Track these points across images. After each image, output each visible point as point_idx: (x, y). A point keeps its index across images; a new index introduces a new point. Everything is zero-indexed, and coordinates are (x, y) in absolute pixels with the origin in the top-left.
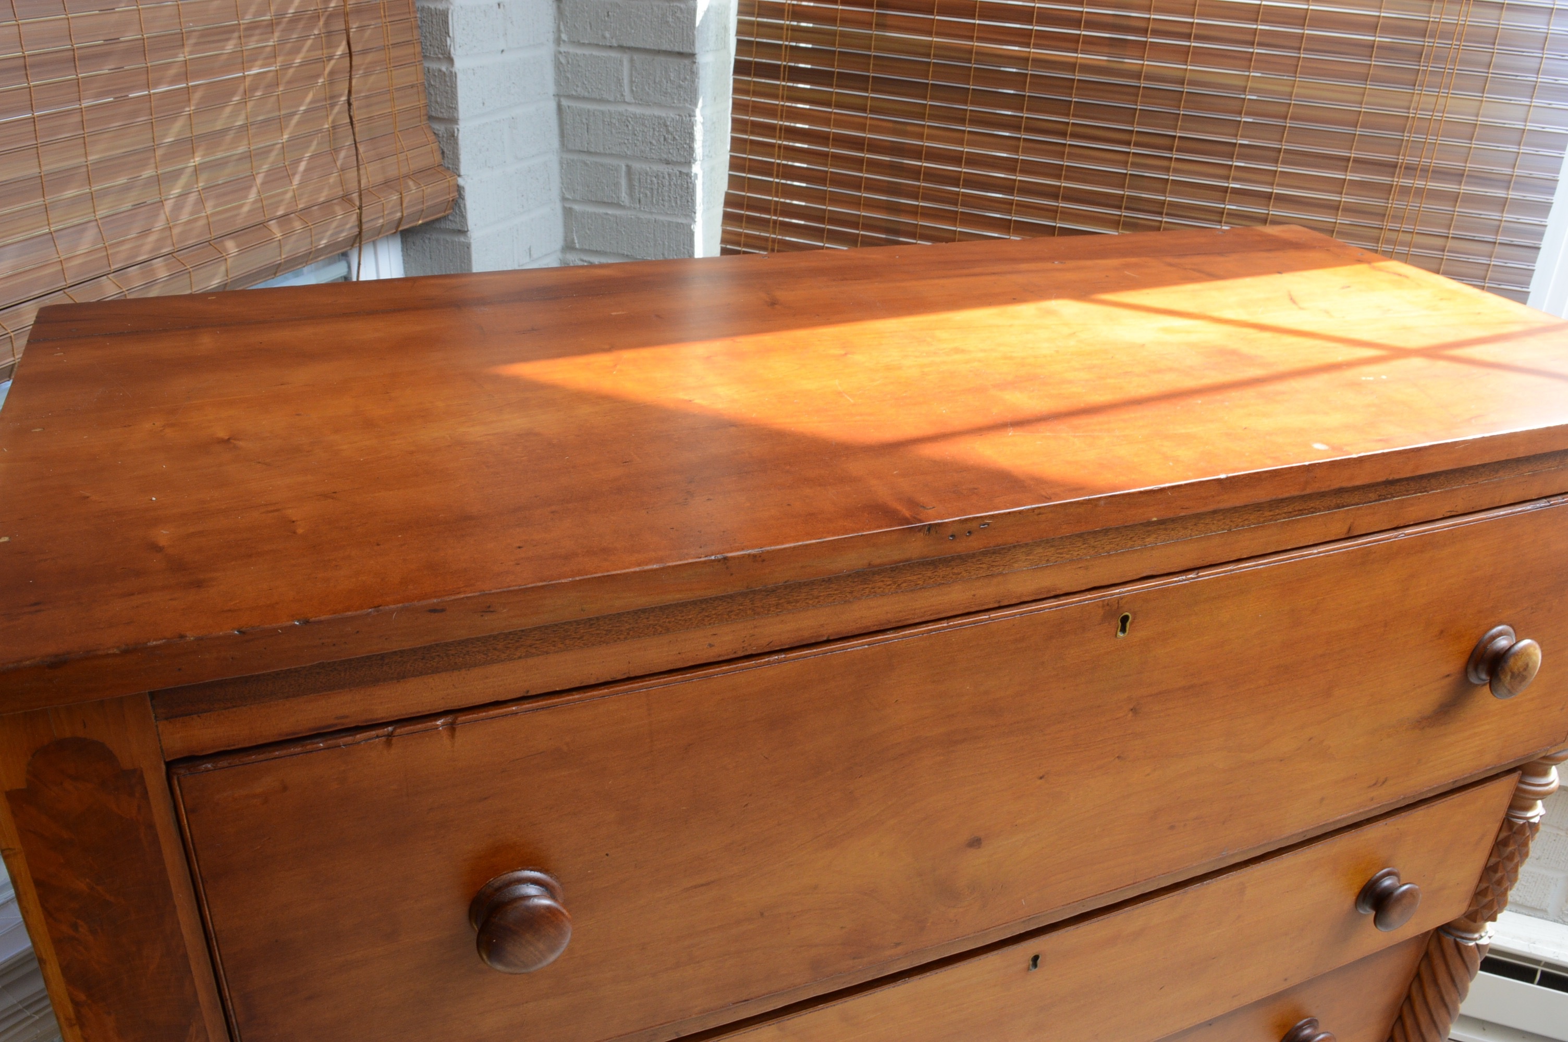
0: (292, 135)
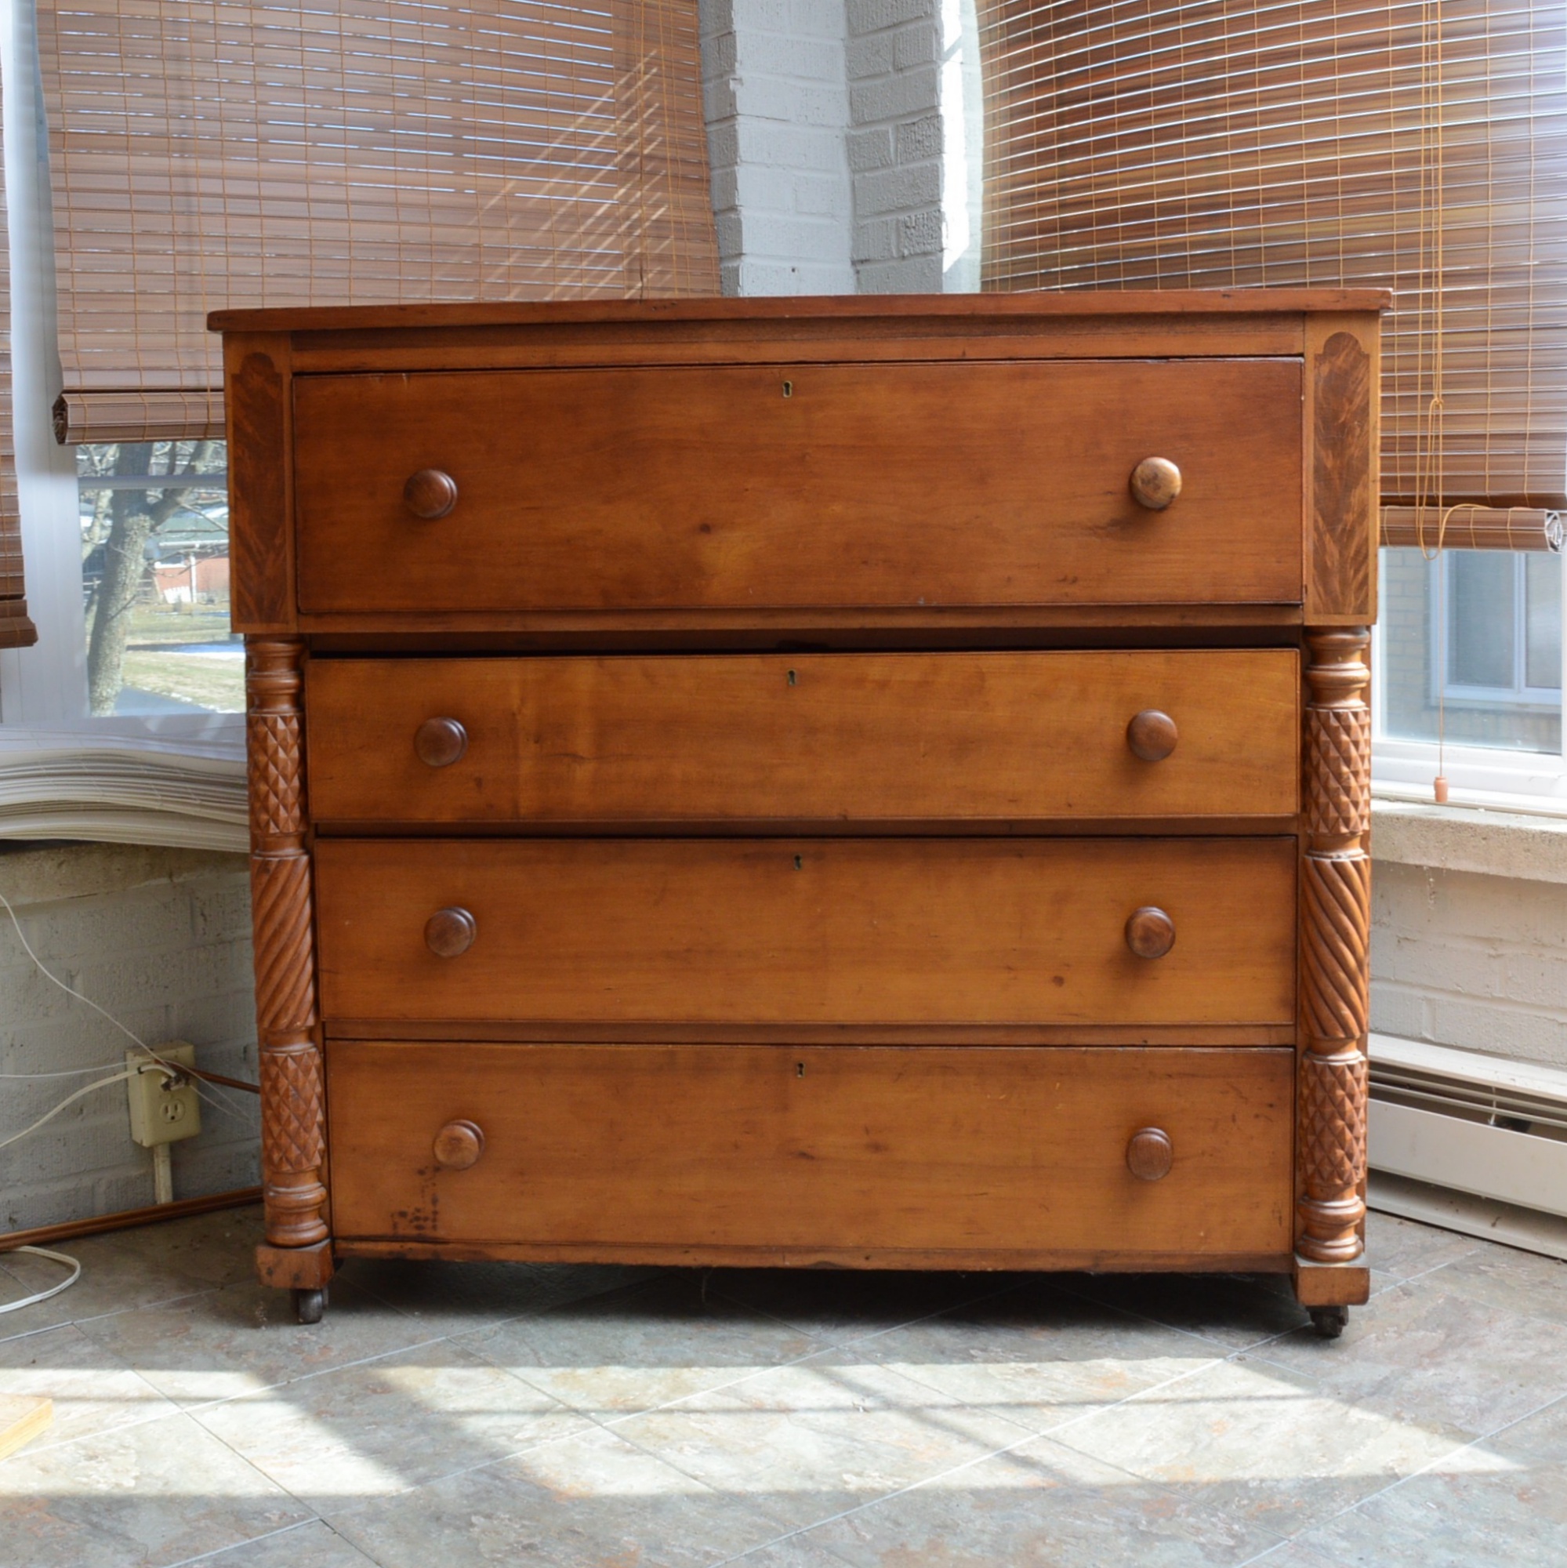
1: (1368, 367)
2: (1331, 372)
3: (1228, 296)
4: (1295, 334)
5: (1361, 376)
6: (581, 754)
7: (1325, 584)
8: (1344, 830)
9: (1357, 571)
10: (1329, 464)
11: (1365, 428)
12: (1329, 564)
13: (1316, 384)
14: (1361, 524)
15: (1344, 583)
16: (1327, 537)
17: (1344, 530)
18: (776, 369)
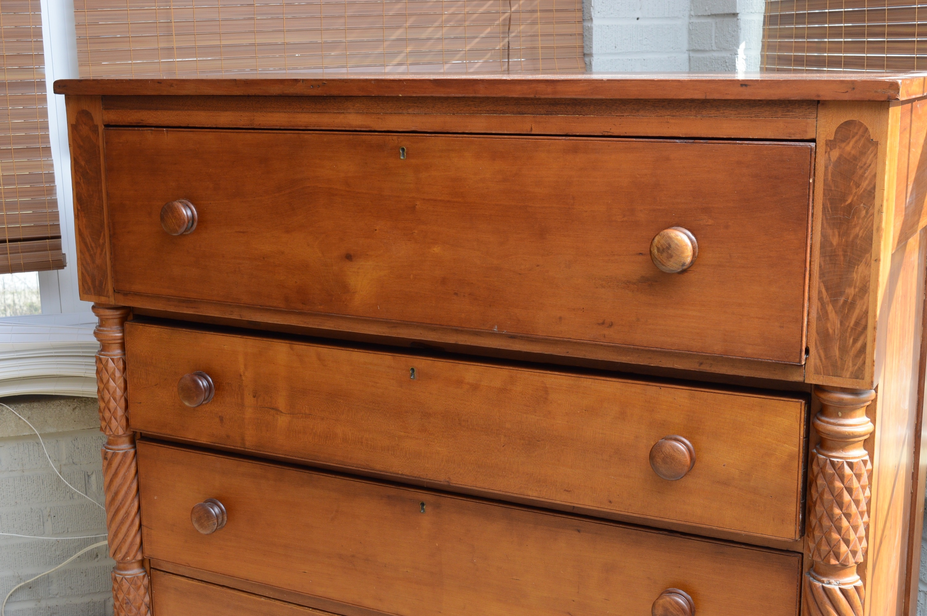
0: (472, 48)
1: (876, 154)
2: (840, 158)
3: (746, 85)
4: (809, 120)
5: (868, 162)
6: (280, 409)
7: (826, 350)
8: (833, 562)
9: (855, 341)
10: (835, 241)
11: (871, 212)
12: (831, 331)
13: (826, 167)
14: (862, 298)
15: (844, 350)
16: (830, 308)
17: (845, 302)
18: (394, 137)
